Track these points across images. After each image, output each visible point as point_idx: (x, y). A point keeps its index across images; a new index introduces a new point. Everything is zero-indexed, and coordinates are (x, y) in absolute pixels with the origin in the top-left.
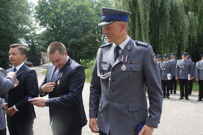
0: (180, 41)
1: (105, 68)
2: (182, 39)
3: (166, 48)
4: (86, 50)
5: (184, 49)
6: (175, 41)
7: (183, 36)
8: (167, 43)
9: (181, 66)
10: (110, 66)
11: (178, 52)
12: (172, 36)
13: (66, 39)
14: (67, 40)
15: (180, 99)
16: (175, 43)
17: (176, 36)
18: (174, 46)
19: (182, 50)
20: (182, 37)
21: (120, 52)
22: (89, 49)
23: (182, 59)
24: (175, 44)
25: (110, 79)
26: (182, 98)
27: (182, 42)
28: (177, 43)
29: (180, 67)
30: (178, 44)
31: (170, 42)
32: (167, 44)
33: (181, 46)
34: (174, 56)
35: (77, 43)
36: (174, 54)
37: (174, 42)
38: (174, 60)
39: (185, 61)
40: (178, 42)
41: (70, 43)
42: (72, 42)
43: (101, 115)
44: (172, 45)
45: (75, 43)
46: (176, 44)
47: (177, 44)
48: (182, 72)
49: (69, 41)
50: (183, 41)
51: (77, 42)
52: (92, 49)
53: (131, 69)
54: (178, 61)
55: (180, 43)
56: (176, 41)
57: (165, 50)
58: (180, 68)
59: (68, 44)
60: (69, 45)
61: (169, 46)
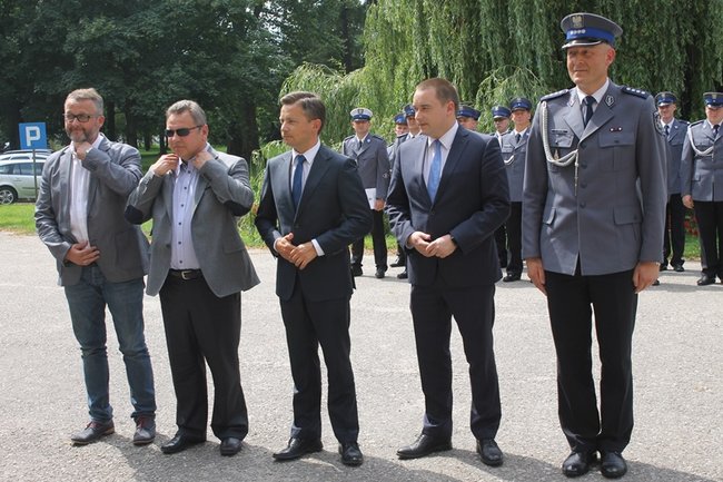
0: (695, 32)
1: (564, 143)
2: (705, 22)
3: (626, 66)
4: (173, 81)
5: (714, 67)
6: (673, 31)
7: (711, 7)
8: (634, 41)
9: (702, 148)
10: (576, 139)
11: (686, 84)
12: (657, 8)
13: (52, 20)
14: (57, 25)
15: (702, 284)
16: (674, 41)
17: (679, 7)
18: (668, 55)
19: (707, 71)
20: (706, 11)
21: (594, 107)
22: (193, 74)
23: (705, 117)
24: (669, 45)
25: (576, 164)
26: (710, 281)
27: (704, 37)
28: (683, 43)
29: (699, 152)
30: (687, 45)
31: (647, 39)
32: (633, 45)
33: (698, 53)
34: (673, 107)
35: (123, 44)
36: (673, 98)
37: (669, 35)
38: (670, 125)
39: (716, 127)
40: (686, 36)
41: (78, 44)
42: (94, 41)
43: (552, 240)
44: (659, 51)
45: (108, 46)
46: (676, 48)
47: (679, 44)
48: (706, 172)
49: (72, 36)
50: (711, 30)
51: (122, 38)
52: (208, 75)
53: (617, 142)
54: (689, 129)
55: (695, 38)
56: (679, 32)
57: (623, 79)
58: (700, 157)
59: (66, 48)
60: (79, 57)
61: (643, 55)
